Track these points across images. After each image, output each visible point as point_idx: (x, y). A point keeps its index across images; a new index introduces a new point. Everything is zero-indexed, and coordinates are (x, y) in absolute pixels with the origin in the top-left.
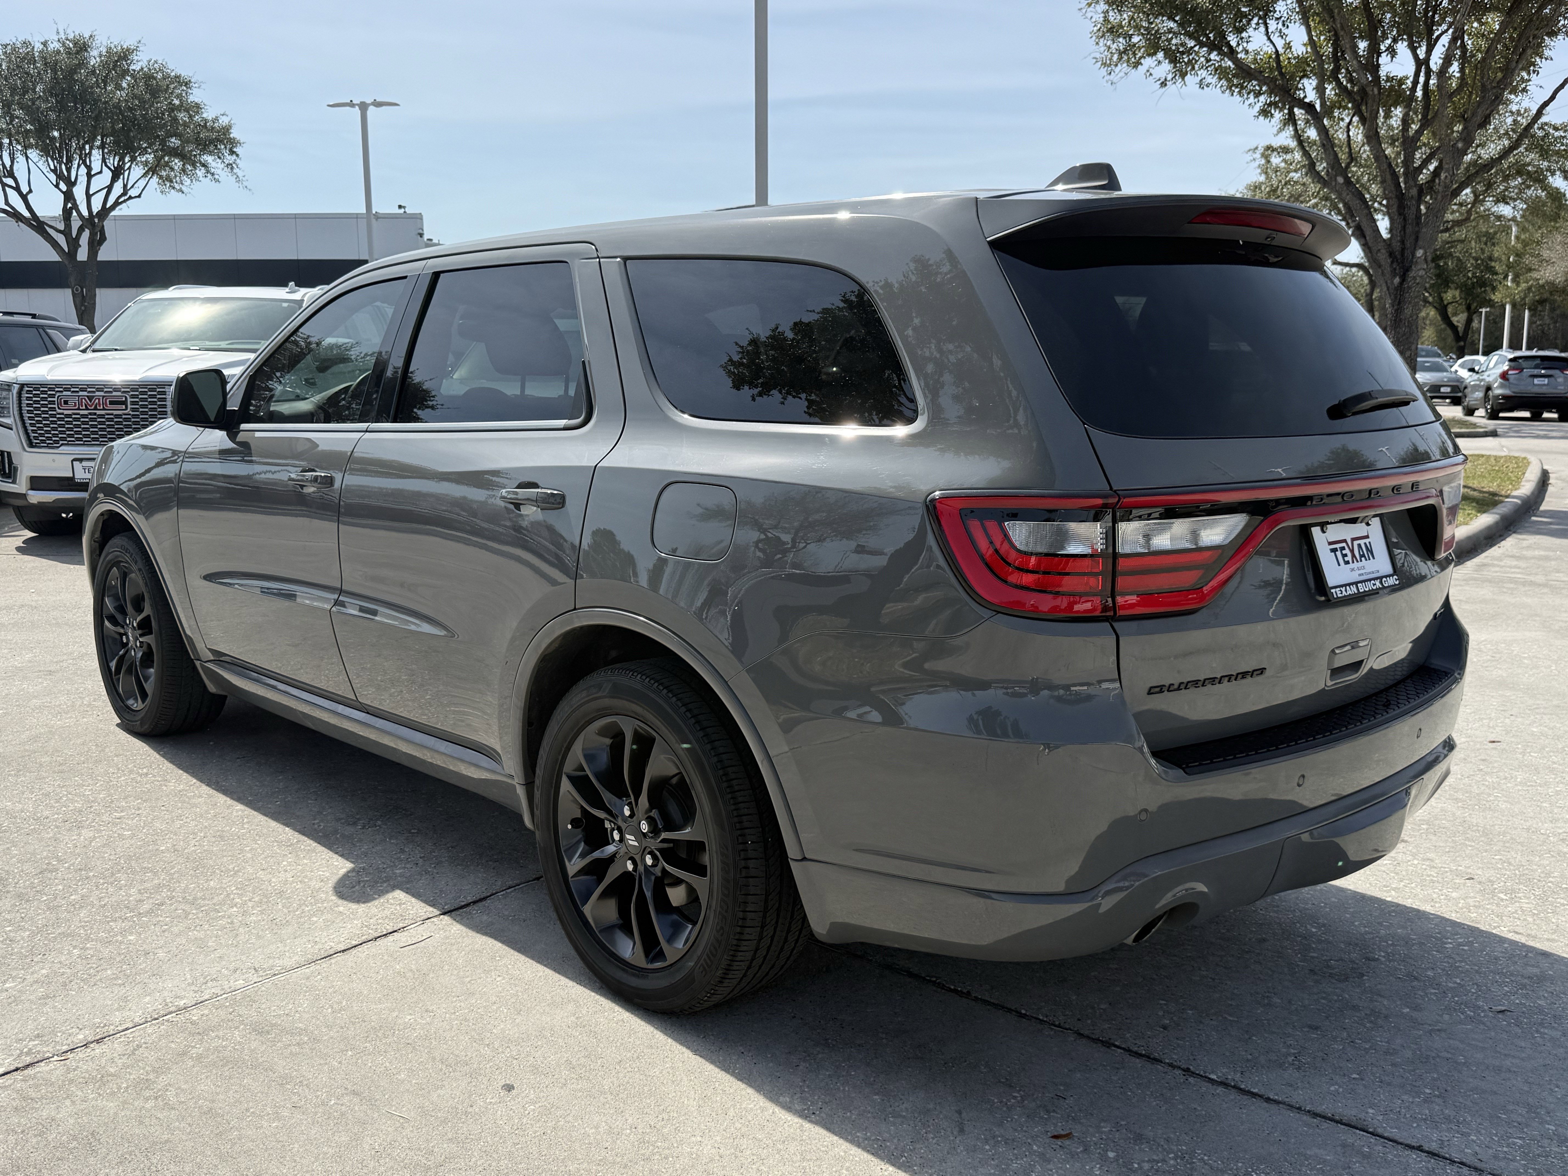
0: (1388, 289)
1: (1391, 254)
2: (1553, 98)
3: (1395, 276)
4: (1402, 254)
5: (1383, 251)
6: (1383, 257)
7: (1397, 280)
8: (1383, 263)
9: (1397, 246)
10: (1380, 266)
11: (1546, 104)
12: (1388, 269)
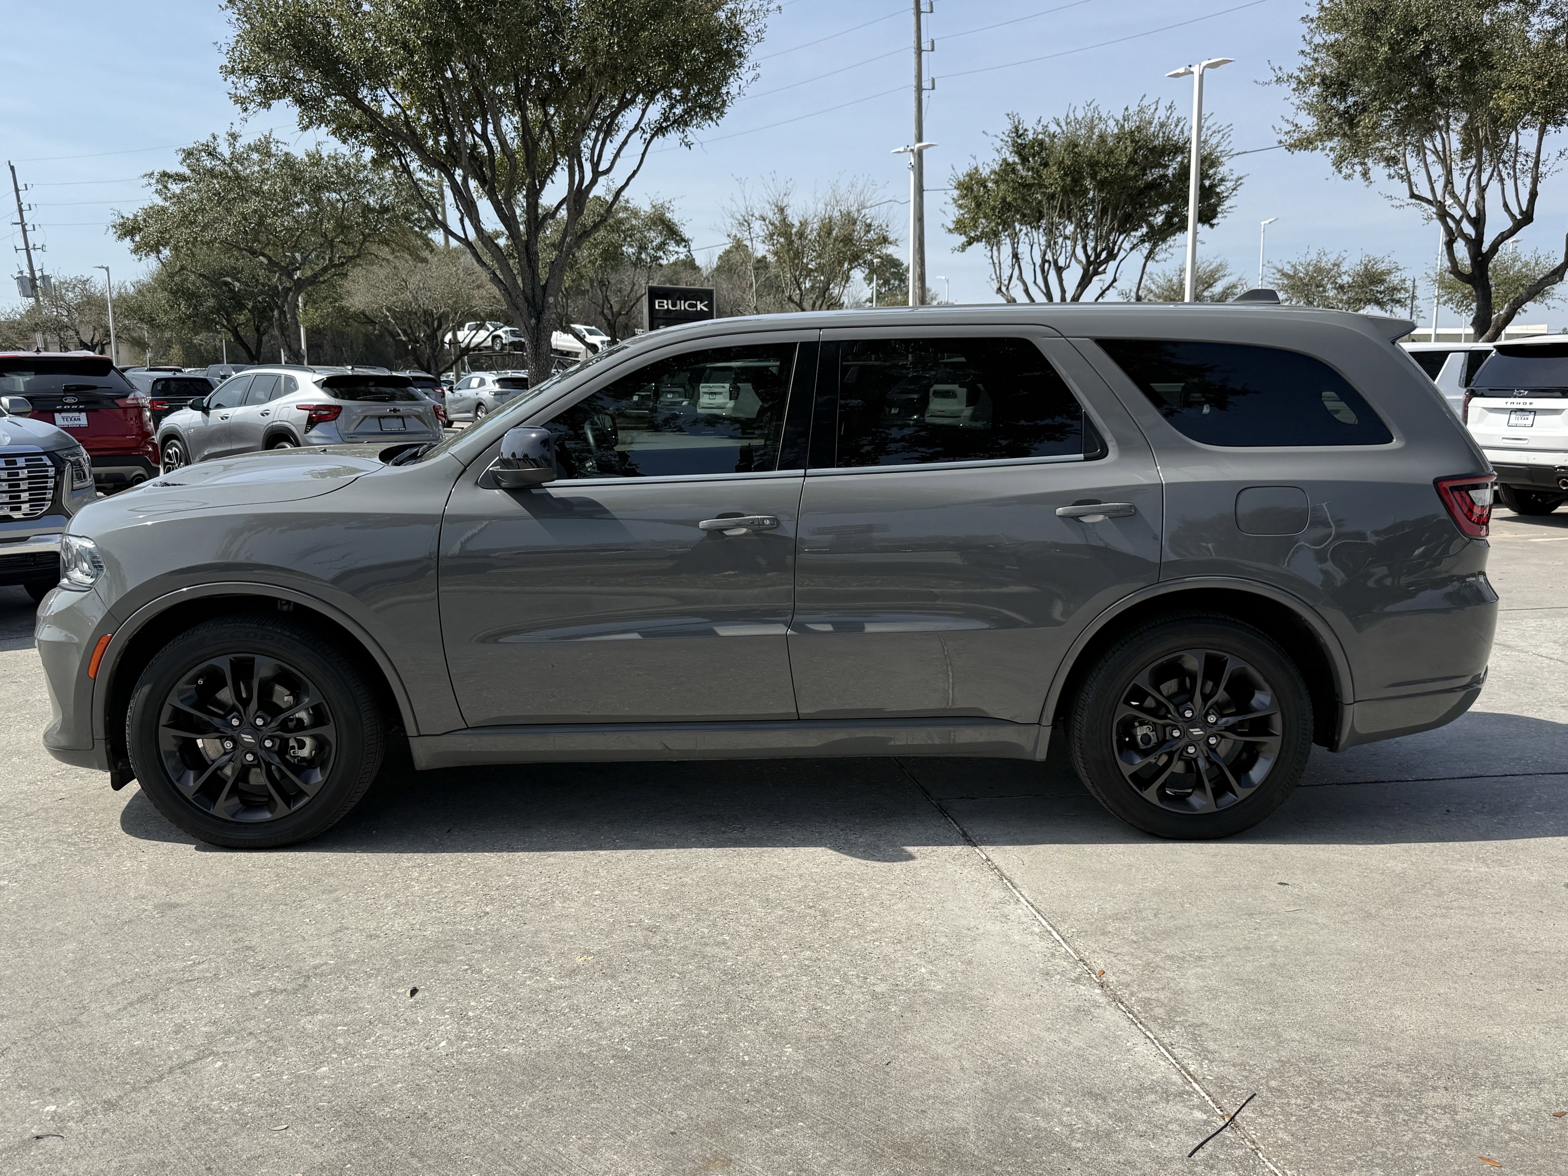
0: (526, 328)
1: (526, 299)
2: (627, 184)
3: (531, 318)
4: (534, 300)
5: (521, 296)
6: (521, 301)
7: (533, 321)
8: (521, 306)
9: (529, 292)
10: (518, 309)
11: (622, 188)
12: (525, 312)
